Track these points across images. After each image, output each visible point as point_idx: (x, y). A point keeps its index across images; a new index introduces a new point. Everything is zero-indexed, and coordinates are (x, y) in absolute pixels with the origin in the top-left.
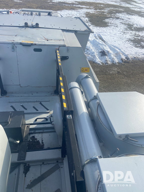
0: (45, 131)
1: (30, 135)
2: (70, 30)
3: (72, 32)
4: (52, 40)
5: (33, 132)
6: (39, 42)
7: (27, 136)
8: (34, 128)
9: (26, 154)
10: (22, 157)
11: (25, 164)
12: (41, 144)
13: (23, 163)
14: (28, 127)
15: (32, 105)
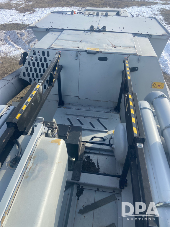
0: (102, 153)
1: (85, 154)
2: (143, 34)
3: (146, 37)
4: (120, 47)
5: (88, 151)
6: (105, 49)
7: (82, 155)
8: (89, 147)
9: (80, 174)
10: (76, 177)
11: (79, 185)
12: (96, 167)
13: (77, 184)
14: (83, 144)
15: (89, 120)
